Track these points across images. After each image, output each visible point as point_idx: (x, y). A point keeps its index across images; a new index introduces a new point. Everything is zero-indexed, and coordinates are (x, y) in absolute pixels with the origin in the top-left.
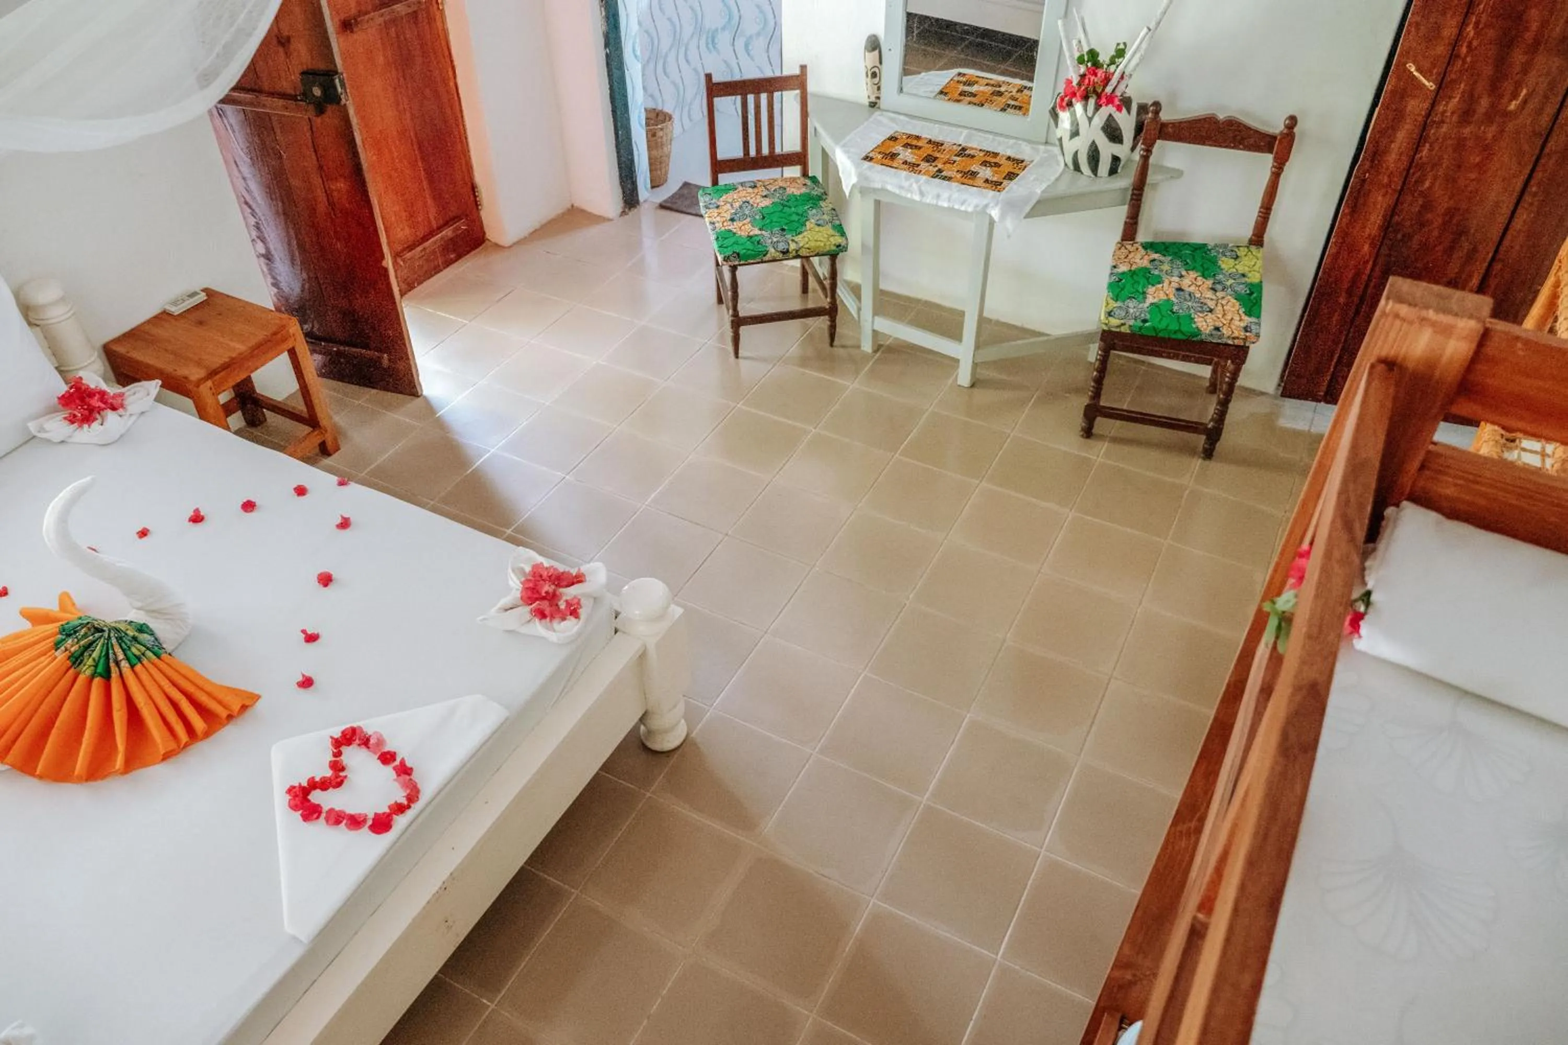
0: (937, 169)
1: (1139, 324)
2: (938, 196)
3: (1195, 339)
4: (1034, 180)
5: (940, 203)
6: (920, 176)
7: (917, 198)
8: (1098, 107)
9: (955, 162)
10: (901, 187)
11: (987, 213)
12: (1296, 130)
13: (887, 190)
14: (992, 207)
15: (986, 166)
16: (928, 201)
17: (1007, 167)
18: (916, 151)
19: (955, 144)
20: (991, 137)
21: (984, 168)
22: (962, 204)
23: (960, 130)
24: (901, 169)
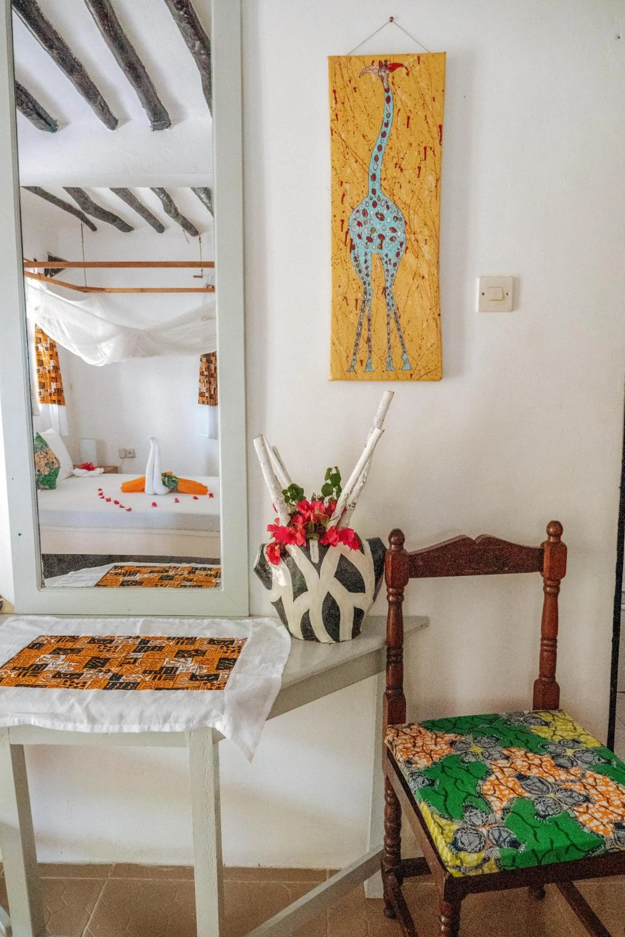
0: (111, 674)
1: (509, 851)
2: (121, 717)
3: (598, 852)
4: (261, 663)
5: (125, 730)
6: (85, 691)
7: (84, 727)
8: (324, 549)
9: (136, 660)
10: (55, 716)
11: (207, 728)
12: (564, 538)
13: (30, 726)
14: (217, 716)
15: (183, 656)
16: (104, 730)
17: (215, 654)
18: (75, 657)
19: (131, 637)
20: (177, 620)
21: (183, 660)
22: (165, 721)
23: (132, 619)
24: (52, 686)
